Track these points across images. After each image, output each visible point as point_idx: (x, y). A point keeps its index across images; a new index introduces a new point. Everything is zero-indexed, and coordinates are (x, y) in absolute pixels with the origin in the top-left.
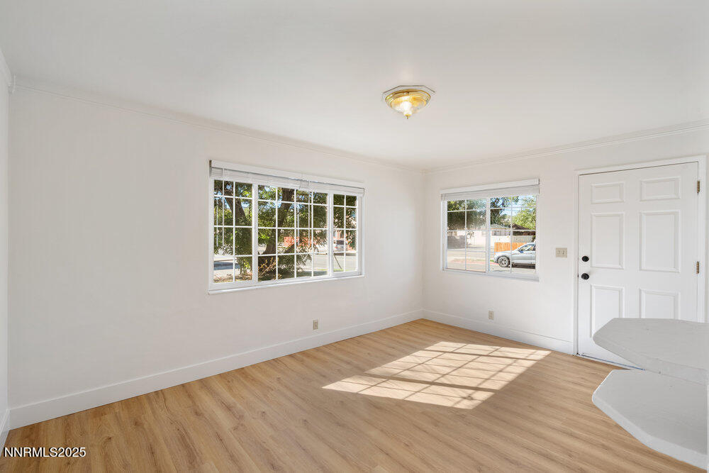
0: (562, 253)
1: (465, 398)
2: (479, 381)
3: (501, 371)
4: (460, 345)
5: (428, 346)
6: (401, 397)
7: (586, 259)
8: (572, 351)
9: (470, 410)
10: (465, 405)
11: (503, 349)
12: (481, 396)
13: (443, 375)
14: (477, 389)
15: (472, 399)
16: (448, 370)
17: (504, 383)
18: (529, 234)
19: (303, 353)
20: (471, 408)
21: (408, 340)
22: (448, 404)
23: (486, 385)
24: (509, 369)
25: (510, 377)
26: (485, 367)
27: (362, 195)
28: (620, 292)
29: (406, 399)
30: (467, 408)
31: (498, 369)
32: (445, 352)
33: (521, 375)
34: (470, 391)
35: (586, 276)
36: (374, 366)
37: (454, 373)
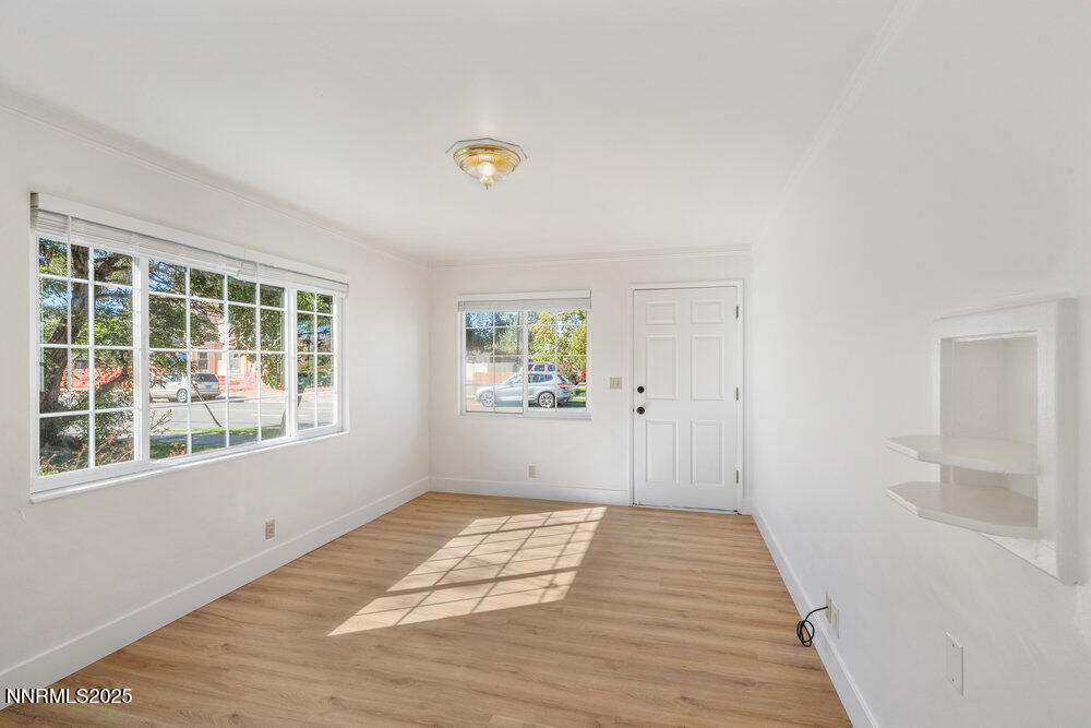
0: (616, 383)
1: (547, 588)
2: (553, 561)
3: (569, 542)
4: (503, 519)
5: (462, 529)
6: (466, 612)
7: (641, 390)
8: (628, 502)
9: (562, 601)
10: (551, 596)
11: (556, 514)
12: (565, 579)
13: (505, 565)
14: (554, 572)
15: (556, 586)
16: (506, 557)
17: (581, 556)
18: (509, 360)
19: (250, 587)
20: (562, 597)
21: (427, 528)
22: (534, 600)
23: (563, 564)
24: (576, 537)
25: (583, 547)
26: (548, 541)
27: (344, 296)
28: (674, 425)
29: (476, 611)
30: (559, 599)
31: (565, 541)
32: (489, 533)
33: (593, 542)
34: (549, 577)
35: (641, 410)
36: (397, 577)
37: (516, 558)
